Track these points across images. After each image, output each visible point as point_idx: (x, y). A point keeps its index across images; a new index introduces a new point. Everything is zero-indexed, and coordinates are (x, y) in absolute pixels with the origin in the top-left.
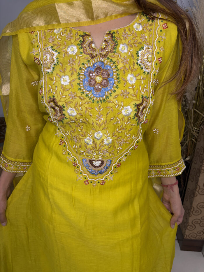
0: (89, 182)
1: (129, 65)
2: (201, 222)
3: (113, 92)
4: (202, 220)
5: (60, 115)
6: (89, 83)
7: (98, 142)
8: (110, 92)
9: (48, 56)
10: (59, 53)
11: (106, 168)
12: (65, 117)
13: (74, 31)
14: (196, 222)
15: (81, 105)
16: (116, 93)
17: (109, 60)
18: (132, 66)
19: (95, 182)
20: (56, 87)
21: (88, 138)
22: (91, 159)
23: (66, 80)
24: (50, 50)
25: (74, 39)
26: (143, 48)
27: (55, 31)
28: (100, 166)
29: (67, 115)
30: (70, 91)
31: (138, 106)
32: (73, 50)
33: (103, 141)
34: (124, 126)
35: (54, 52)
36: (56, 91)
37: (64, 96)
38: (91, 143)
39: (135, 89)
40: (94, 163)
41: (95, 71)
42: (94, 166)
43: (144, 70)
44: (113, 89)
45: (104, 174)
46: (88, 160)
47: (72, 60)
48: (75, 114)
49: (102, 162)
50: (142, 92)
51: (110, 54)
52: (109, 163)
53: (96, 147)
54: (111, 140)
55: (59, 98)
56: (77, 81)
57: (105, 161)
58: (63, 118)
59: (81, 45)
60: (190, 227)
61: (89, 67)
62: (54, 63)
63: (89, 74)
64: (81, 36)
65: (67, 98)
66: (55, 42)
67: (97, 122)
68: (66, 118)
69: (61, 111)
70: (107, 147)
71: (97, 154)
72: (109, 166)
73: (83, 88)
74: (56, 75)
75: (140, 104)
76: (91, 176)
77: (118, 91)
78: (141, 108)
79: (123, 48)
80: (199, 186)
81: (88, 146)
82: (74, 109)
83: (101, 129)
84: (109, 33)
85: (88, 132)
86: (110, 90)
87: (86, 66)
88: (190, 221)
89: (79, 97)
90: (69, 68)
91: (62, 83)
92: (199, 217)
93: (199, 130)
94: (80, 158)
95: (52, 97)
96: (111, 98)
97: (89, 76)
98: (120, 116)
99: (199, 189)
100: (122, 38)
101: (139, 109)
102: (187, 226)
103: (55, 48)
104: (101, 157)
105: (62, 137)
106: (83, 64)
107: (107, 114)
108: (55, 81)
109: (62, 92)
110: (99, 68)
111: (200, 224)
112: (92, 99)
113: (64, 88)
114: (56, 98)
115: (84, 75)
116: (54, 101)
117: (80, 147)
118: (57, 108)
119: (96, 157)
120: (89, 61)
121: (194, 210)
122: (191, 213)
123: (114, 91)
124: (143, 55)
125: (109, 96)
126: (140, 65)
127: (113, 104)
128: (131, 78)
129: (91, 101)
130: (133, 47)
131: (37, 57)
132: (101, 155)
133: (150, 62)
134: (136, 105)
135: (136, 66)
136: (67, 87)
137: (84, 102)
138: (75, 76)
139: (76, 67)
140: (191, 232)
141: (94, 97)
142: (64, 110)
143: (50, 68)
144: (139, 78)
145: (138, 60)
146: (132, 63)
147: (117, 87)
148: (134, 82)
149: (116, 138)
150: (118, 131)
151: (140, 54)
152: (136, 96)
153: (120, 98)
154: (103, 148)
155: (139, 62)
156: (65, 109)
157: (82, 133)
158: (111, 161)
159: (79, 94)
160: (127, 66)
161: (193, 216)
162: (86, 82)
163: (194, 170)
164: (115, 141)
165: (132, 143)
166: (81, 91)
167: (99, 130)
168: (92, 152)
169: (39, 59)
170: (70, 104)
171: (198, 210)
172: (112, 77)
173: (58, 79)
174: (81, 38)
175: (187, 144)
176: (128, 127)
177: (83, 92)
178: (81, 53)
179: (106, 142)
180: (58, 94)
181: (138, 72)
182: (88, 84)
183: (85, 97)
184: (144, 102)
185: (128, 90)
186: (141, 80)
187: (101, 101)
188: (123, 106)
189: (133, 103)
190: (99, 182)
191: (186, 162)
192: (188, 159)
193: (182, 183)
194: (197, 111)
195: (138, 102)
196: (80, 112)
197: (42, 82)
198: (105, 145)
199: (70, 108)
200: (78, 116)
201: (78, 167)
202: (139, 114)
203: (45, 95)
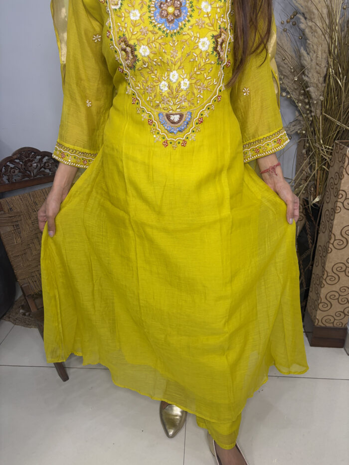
0: (168, 142)
2: (340, 295)
3: (187, 23)
4: (341, 293)
5: (132, 57)
7: (174, 86)
8: (184, 22)
11: (186, 123)
12: (138, 58)
14: (332, 297)
15: (154, 41)
16: (191, 23)
19: (175, 142)
20: (126, 23)
21: (163, 82)
22: (168, 113)
23: (135, 15)
28: (179, 122)
29: (139, 57)
30: (142, 26)
31: (216, 38)
33: (179, 84)
34: (202, 64)
36: (126, 28)
37: (135, 33)
38: (166, 88)
39: (211, 18)
40: (172, 118)
42: (173, 122)
44: (186, 18)
45: (184, 132)
46: (165, 114)
48: (148, 53)
49: (181, 116)
50: (219, 22)
52: (190, 117)
53: (173, 94)
54: (188, 83)
55: (130, 35)
56: (148, 14)
57: (184, 114)
58: (135, 62)
60: (323, 306)
65: (139, 33)
67: (173, 59)
68: (138, 60)
69: (132, 52)
70: (184, 93)
71: (174, 104)
72: (190, 121)
73: (154, 21)
74: (124, 11)
75: (218, 35)
76: (171, 135)
77: (193, 21)
78: (220, 40)
80: (334, 234)
81: (164, 94)
82: (147, 48)
83: (176, 67)
85: (163, 75)
86: (184, 19)
88: (323, 296)
89: (151, 31)
91: (132, 18)
92: (336, 288)
94: (156, 112)
95: (122, 36)
96: (185, 29)
97: (161, 7)
98: (197, 52)
99: (335, 240)
101: (217, 41)
102: (319, 304)
104: (179, 108)
105: (134, 94)
108: (124, 17)
109: (133, 27)
111: (338, 299)
112: (165, 33)
113: (135, 24)
114: (127, 36)
115: (155, 7)
116: (125, 42)
117: (155, 96)
118: (128, 49)
119: (174, 108)
121: (327, 276)
122: (324, 282)
123: (189, 21)
125: (183, 27)
127: (189, 37)
128: (205, 6)
129: (164, 35)
132: (178, 105)
134: (213, 36)
136: (137, 22)
137: (156, 37)
138: (145, 9)
140: (325, 313)
141: (167, 30)
142: (135, 50)
143: (117, 4)
144: (214, 6)
147: (191, 16)
148: (209, 10)
149: (194, 81)
150: (196, 72)
152: (213, 26)
153: (195, 29)
154: (181, 94)
156: (137, 48)
157: (157, 79)
158: (191, 114)
159: (151, 28)
161: (326, 286)
162: (157, 14)
163: (327, 213)
164: (193, 85)
165: (214, 91)
166: (153, 25)
167: (174, 70)
168: (169, 101)
170: (142, 41)
171: (334, 275)
172: (185, 6)
173: (127, 15)
175: (314, 174)
176: (208, 67)
177: (155, 26)
179: (183, 87)
180: (129, 31)
182: (159, 17)
183: (158, 31)
184: (223, 34)
185: (203, 19)
186: (217, 8)
187: (175, 33)
188: (199, 38)
189: (211, 34)
190: (179, 143)
191: (314, 204)
192: (317, 199)
193: (310, 241)
194: (327, 116)
195: (215, 33)
196: (154, 49)
197: (109, 22)
198: (182, 90)
199: (142, 46)
200: (152, 56)
201: (154, 126)
202: (218, 49)
203: (114, 35)
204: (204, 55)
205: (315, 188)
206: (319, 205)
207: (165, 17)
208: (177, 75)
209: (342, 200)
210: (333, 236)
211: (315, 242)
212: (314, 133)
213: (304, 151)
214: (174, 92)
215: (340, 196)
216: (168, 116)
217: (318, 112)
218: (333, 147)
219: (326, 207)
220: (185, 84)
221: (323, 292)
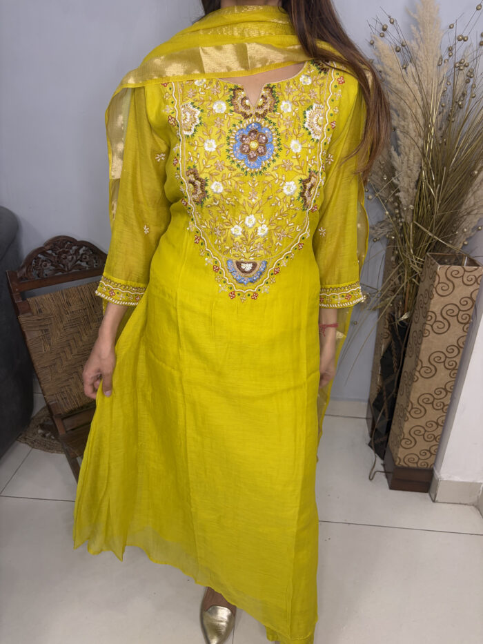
0: (236, 294)
1: (294, 128)
2: (426, 431)
3: (271, 162)
4: (426, 429)
5: (201, 192)
6: (241, 149)
7: (250, 232)
8: (268, 162)
9: (188, 115)
10: (202, 111)
11: (259, 274)
12: (208, 194)
13: (222, 83)
14: (416, 433)
15: (230, 178)
16: (277, 163)
17: (267, 122)
18: (297, 130)
19: (244, 294)
20: (198, 154)
21: (236, 226)
22: (239, 260)
23: (211, 146)
24: (191, 107)
25: (222, 93)
26: (312, 107)
27: (196, 83)
28: (251, 271)
29: (210, 193)
30: (217, 159)
31: (304, 182)
32: (221, 107)
33: (256, 230)
34: (285, 210)
35: (196, 110)
36: (198, 159)
37: (209, 166)
38: (240, 233)
39: (301, 159)
40: (243, 266)
41: (250, 134)
42: (244, 271)
43: (313, 136)
44: (272, 157)
45: (256, 283)
46: (234, 261)
47: (219, 118)
48: (221, 189)
49: (255, 265)
50: (309, 164)
51: (269, 114)
52: (264, 266)
54: (267, 229)
55: (202, 168)
56: (226, 147)
57: (258, 263)
58: (204, 198)
59: (231, 101)
60: (405, 443)
61: (242, 129)
62: (196, 124)
63: (242, 138)
64: (231, 89)
65: (213, 167)
66: (197, 97)
67: (250, 201)
68: (208, 197)
69: (202, 187)
70: (261, 240)
71: (247, 252)
72: (264, 271)
73: (233, 156)
74: (198, 139)
75: (307, 180)
76: (239, 286)
77: (279, 161)
78: (308, 185)
79: (285, 107)
80: (421, 361)
81: (236, 239)
82: (221, 184)
83: (254, 211)
84: (268, 87)
85: (236, 218)
86: (269, 159)
87: (238, 128)
88: (406, 431)
89: (227, 167)
90: (216, 130)
91: (207, 149)
92: (422, 422)
93: (423, 262)
94: (224, 258)
95: (192, 167)
96: (269, 170)
97: (242, 141)
98: (281, 196)
99: (422, 367)
100: (285, 93)
101: (305, 187)
102: (401, 441)
103: (196, 104)
104: (253, 256)
105: (197, 232)
106: (234, 125)
107: (263, 192)
108: (197, 146)
109: (206, 160)
110: (255, 132)
111: (423, 435)
112: (245, 171)
113: (209, 156)
114: (198, 168)
115: (235, 139)
116: (195, 174)
117: (225, 241)
118: (198, 183)
119: (246, 256)
120: (241, 122)
121: (412, 408)
122: (408, 415)
123: (274, 161)
124: (312, 117)
125: (267, 167)
126: (307, 129)
127: (272, 178)
128: (295, 145)
129: (243, 173)
130: (298, 106)
131: (173, 116)
132: (252, 252)
133: (320, 126)
134: (301, 181)
135: (302, 131)
136: (212, 154)
137: (233, 174)
138: (224, 140)
139: (225, 129)
140: (408, 452)
141: (247, 167)
142: (206, 185)
143: (190, 130)
144: (305, 145)
145: (305, 123)
146: (297, 126)
147: (277, 155)
148: (299, 150)
149: (273, 227)
150: (277, 217)
151: (307, 115)
152: (302, 169)
153: (281, 170)
154: (256, 241)
155: (306, 125)
156: (209, 183)
157: (227, 221)
158: (266, 263)
159: (228, 163)
160: (291, 130)
161: (410, 419)
162: (237, 148)
163: (415, 334)
164: (272, 231)
165: (296, 238)
166: (231, 159)
167: (251, 214)
168: (241, 248)
169: (175, 119)
170: (216, 177)
171: (419, 407)
172: (271, 143)
173: (201, 144)
174: (232, 92)
175: (403, 288)
176: (291, 213)
177: (233, 161)
178: (231, 111)
179: (260, 233)
180: (201, 163)
181: (305, 137)
182: (239, 151)
183: (236, 168)
184: (312, 178)
185: (291, 160)
186: (308, 148)
187: (256, 173)
188: (284, 181)
189: (299, 177)
190: (249, 295)
191: (401, 322)
192: (405, 317)
193: (395, 364)
194: (419, 225)
195: (304, 178)
196: (229, 187)
197: (178, 148)
198: (258, 237)
199: (216, 182)
200: (225, 193)
201: (221, 273)
202: (305, 194)
203: (183, 165)
204: (288, 199)
205: (404, 302)
206: (407, 324)
207: (246, 152)
208: (254, 220)
209: (431, 323)
210: (419, 362)
211: (401, 366)
212: (403, 240)
213: (393, 259)
214: (248, 239)
215: (429, 318)
216: (239, 264)
217: (409, 218)
218: (424, 259)
219: (414, 328)
220: (263, 230)
221: (407, 426)
